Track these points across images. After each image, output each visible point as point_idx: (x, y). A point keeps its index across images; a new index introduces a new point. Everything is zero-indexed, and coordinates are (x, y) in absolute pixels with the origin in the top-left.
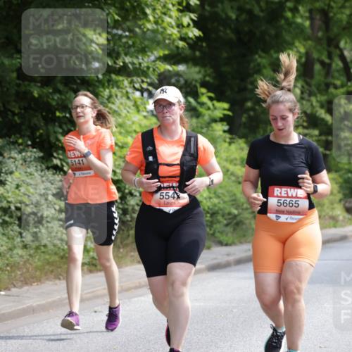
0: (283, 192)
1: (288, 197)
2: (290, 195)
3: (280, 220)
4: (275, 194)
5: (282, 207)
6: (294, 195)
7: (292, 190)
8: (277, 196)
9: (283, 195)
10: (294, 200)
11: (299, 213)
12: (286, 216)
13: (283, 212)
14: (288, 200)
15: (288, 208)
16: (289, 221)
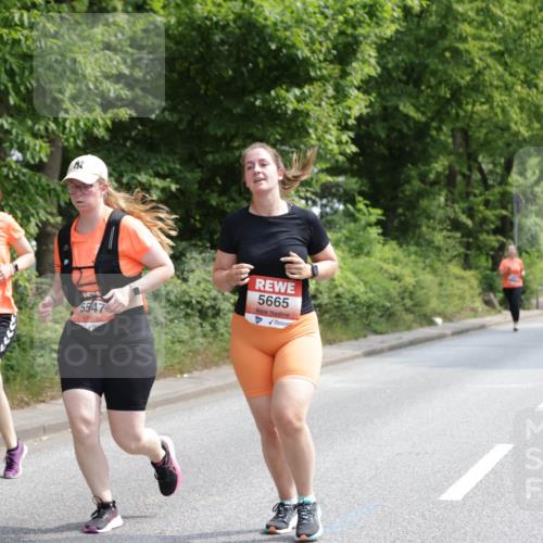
0: (268, 285)
1: (274, 292)
2: (277, 290)
3: (261, 324)
4: (257, 288)
5: (265, 307)
6: (283, 291)
7: (281, 283)
8: (260, 290)
9: (267, 289)
10: (282, 297)
11: (287, 316)
12: (270, 319)
13: (265, 313)
14: (274, 296)
15: (273, 308)
16: (273, 325)
